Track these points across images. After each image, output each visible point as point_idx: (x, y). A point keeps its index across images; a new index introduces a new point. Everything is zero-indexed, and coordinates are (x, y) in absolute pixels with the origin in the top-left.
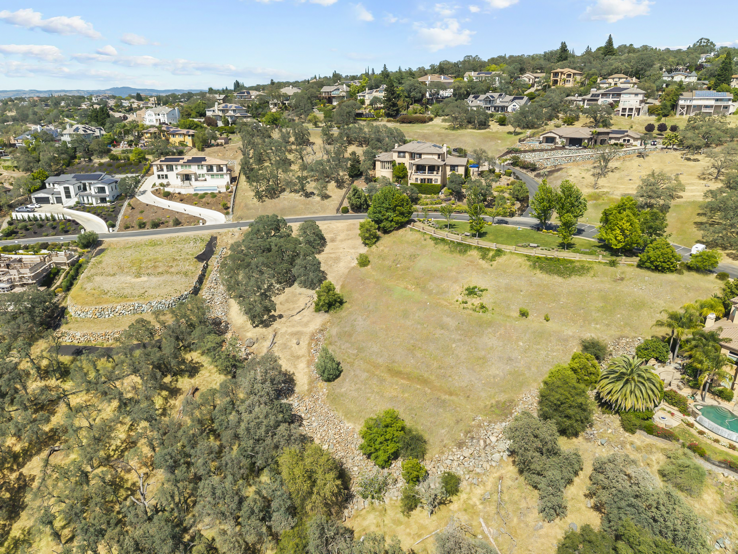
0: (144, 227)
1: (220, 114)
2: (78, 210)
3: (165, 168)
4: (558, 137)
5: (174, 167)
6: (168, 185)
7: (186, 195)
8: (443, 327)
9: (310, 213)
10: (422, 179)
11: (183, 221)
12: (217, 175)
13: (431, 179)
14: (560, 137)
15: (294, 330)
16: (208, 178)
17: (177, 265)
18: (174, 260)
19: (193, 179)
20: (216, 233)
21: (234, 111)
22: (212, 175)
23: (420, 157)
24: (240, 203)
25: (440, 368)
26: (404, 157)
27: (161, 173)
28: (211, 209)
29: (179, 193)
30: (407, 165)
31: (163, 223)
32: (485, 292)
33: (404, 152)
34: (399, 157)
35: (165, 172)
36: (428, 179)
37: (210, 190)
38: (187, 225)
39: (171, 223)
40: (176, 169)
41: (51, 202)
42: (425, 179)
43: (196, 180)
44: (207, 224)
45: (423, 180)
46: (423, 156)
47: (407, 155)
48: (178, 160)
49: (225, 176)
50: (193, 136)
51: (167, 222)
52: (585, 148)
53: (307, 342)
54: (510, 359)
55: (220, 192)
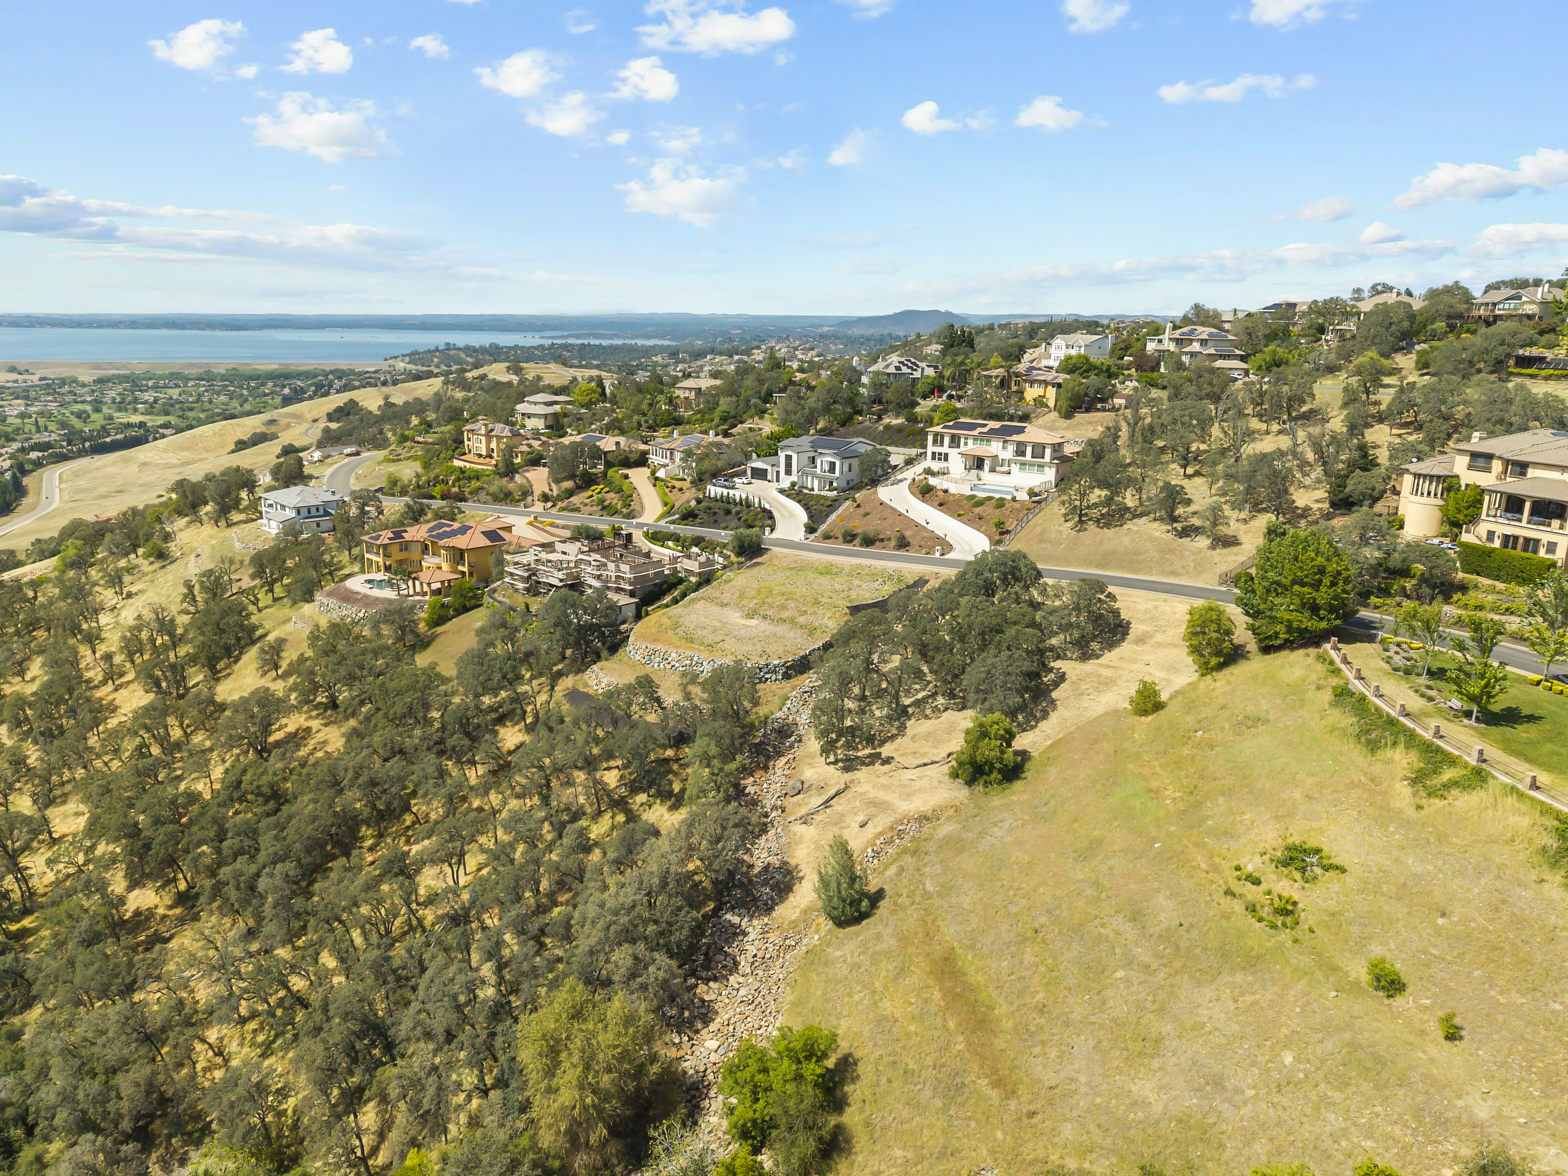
0: (850, 542)
1: (1172, 347)
2: (788, 496)
3: (947, 440)
5: (962, 440)
6: (944, 473)
7: (955, 495)
8: (1137, 916)
9: (1164, 573)
10: (1506, 538)
11: (914, 542)
12: (1032, 465)
13: (1537, 542)
15: (882, 795)
16: (1015, 468)
17: (815, 613)
18: (817, 602)
19: (986, 468)
20: (932, 573)
21: (1203, 342)
22: (1023, 464)
23: (1523, 474)
24: (1035, 526)
25: (1042, 1009)
26: (1488, 470)
27: (938, 449)
28: (978, 530)
29: (946, 491)
31: (882, 540)
32: (1331, 873)
33: (1489, 457)
34: (1470, 467)
35: (945, 449)
36: (1527, 540)
39: (893, 543)
40: (966, 444)
41: (769, 478)
42: (1516, 538)
43: (992, 470)
44: (949, 556)
45: (1508, 540)
46: (1531, 472)
47: (1496, 465)
48: (972, 427)
49: (1047, 469)
50: (1059, 386)
51: (889, 539)
53: (879, 829)
54: (1218, 1083)
55: (1014, 499)
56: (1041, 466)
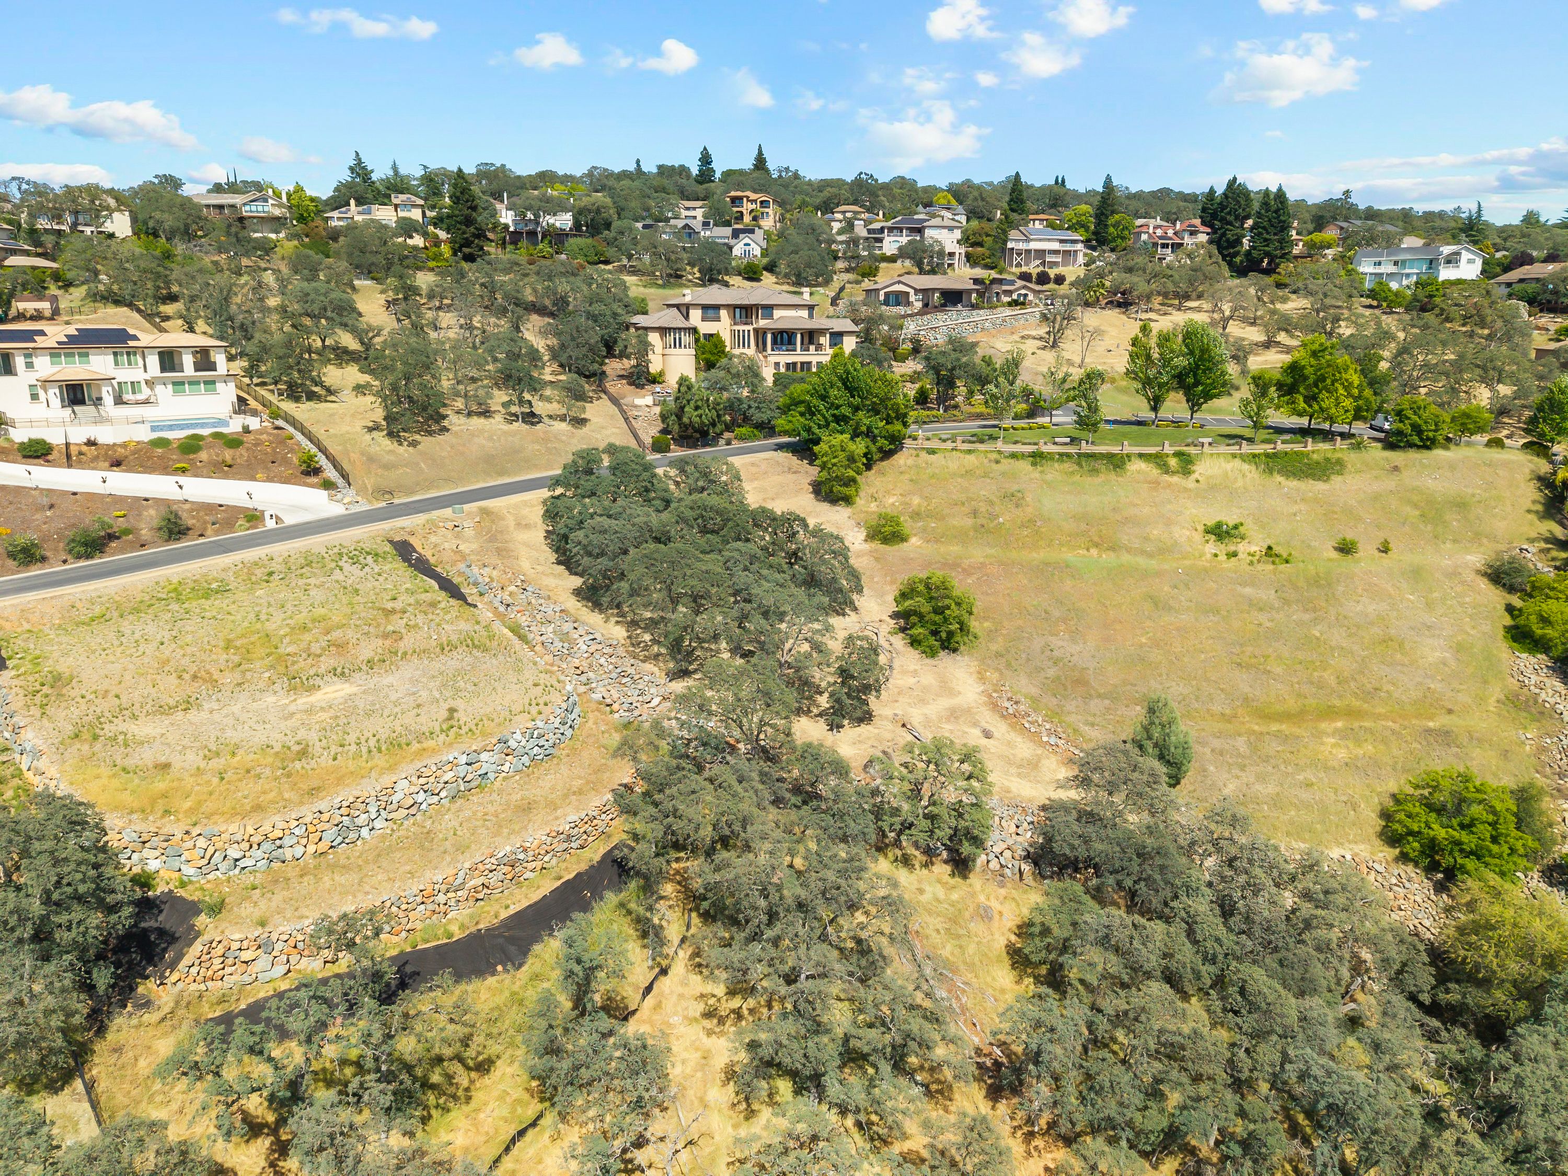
0: (45, 559)
4: (912, 292)
5: (19, 362)
7: (124, 445)
8: (1257, 606)
10: (788, 365)
11: (192, 522)
12: (193, 382)
13: (810, 363)
14: (917, 291)
16: (164, 392)
19: (108, 400)
20: (391, 532)
22: (178, 384)
26: (718, 319)
28: (253, 479)
29: (90, 444)
30: (726, 337)
32: (1242, 528)
33: (717, 307)
34: (704, 319)
36: (802, 363)
37: (203, 425)
38: (217, 533)
40: (29, 365)
42: (795, 364)
43: (120, 402)
44: (289, 522)
45: (791, 366)
47: (723, 313)
48: (28, 336)
49: (220, 386)
51: (127, 532)
52: (974, 307)
53: (1003, 726)
55: (238, 430)
56: (210, 383)
